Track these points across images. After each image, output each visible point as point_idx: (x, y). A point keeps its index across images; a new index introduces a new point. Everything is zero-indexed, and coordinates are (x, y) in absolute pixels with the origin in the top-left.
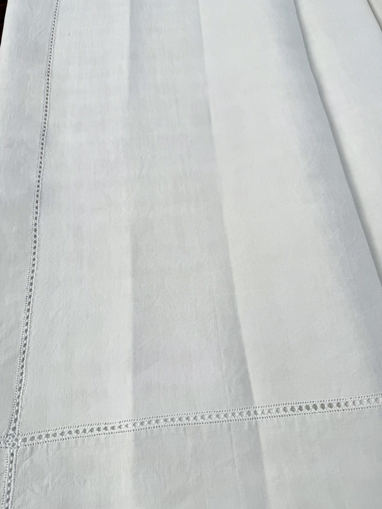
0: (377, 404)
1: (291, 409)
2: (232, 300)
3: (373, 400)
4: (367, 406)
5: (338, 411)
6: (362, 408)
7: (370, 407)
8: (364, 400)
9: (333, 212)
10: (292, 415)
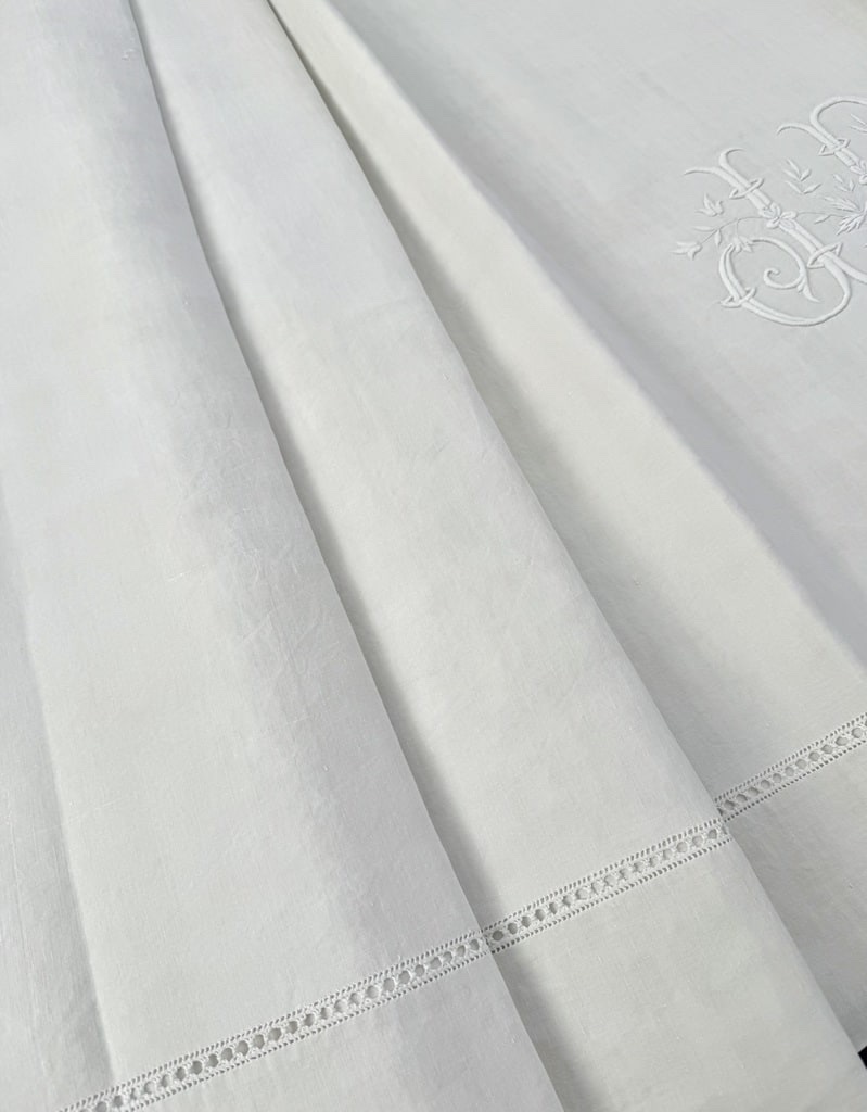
0: (370, 1000)
1: (192, 1068)
2: (56, 844)
3: (361, 995)
4: (351, 1012)
5: (292, 1041)
6: (341, 1020)
7: (358, 1013)
8: (344, 1000)
9: (257, 577)
10: (196, 1082)
